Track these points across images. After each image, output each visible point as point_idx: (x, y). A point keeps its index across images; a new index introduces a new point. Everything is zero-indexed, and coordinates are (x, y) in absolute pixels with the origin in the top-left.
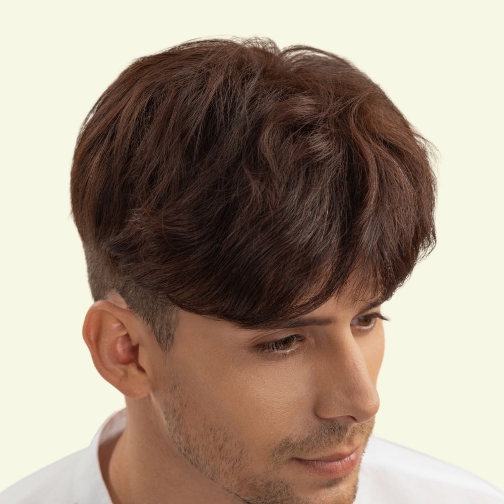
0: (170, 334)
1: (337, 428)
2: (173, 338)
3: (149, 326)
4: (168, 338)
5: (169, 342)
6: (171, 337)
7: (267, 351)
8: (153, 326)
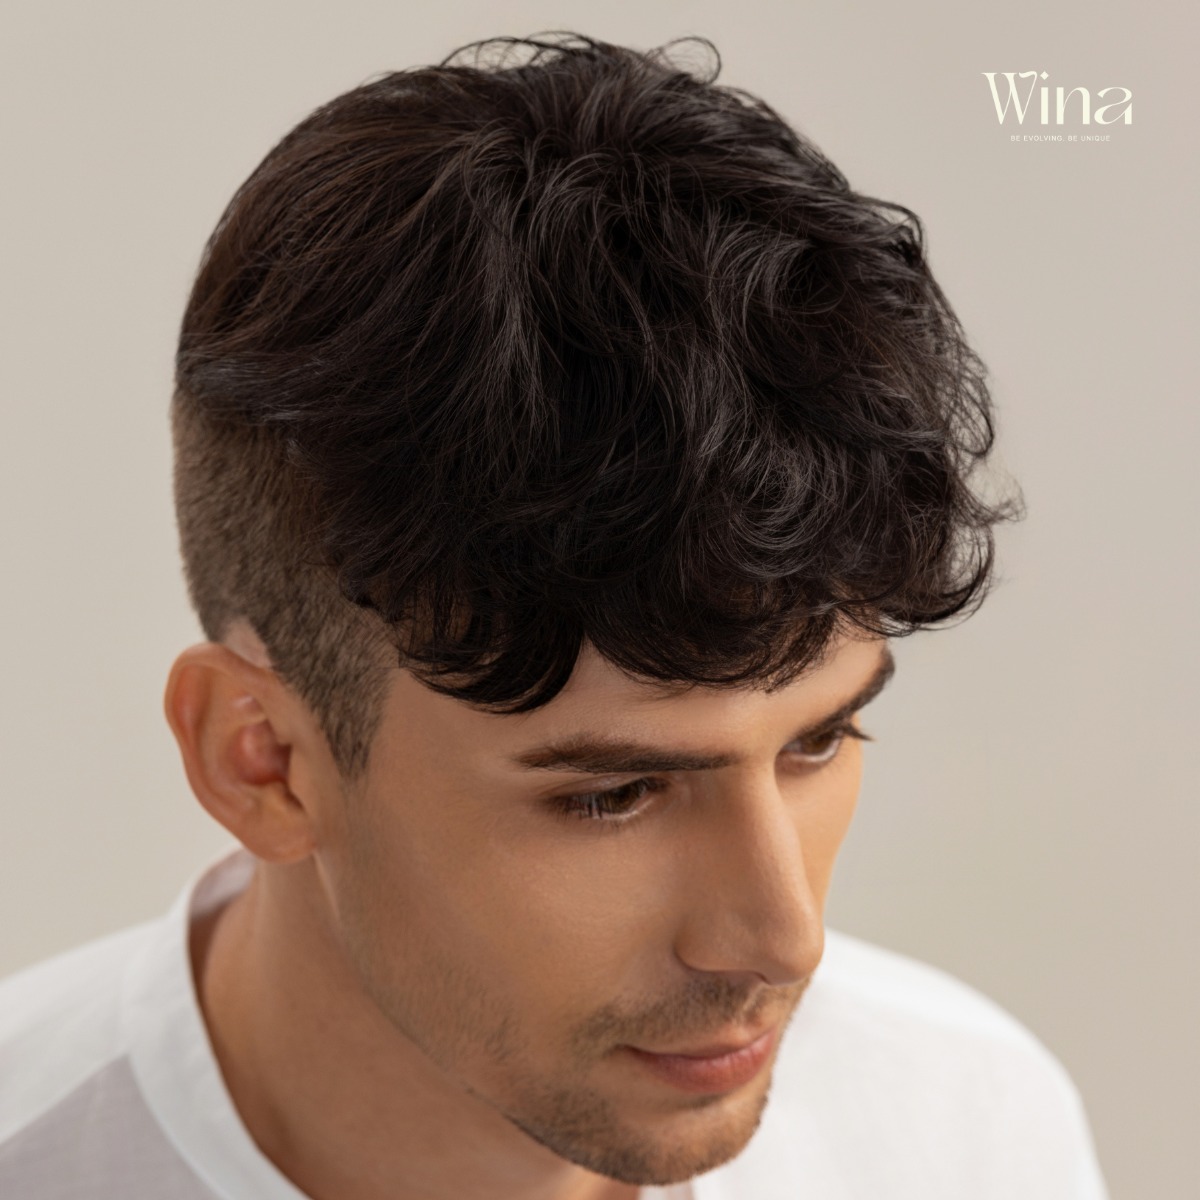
0: (360, 745)
1: (724, 990)
2: (366, 755)
3: (316, 718)
4: (354, 751)
5: (358, 763)
6: (361, 753)
7: (575, 813)
8: (325, 717)
